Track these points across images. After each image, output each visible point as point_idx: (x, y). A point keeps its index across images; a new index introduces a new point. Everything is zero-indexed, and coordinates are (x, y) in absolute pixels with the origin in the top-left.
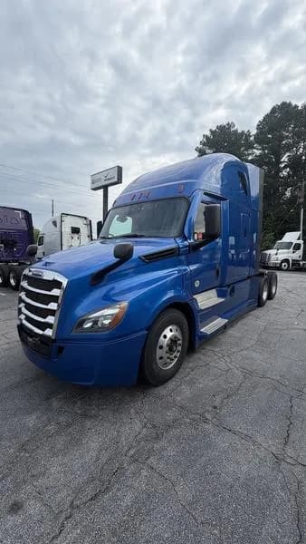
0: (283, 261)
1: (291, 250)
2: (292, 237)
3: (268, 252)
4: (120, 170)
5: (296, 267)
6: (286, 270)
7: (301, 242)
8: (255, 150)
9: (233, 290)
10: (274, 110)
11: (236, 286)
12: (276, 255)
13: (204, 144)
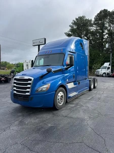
0: (104, 73)
1: (106, 69)
2: (107, 64)
3: (98, 70)
4: (45, 39)
5: (108, 75)
6: (105, 77)
7: (110, 66)
8: (94, 28)
9: (79, 83)
10: (101, 12)
11: (80, 81)
12: (101, 71)
13: (73, 24)
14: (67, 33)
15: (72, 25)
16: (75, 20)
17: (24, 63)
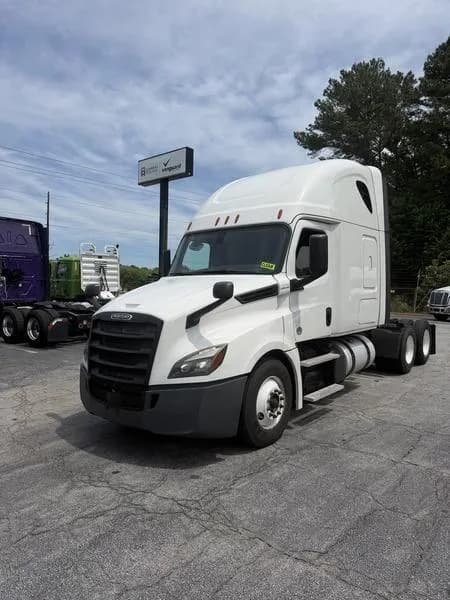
8: (422, 107)
13: (329, 96)
14: (303, 134)
15: (324, 99)
16: (339, 80)
17: (84, 259)
